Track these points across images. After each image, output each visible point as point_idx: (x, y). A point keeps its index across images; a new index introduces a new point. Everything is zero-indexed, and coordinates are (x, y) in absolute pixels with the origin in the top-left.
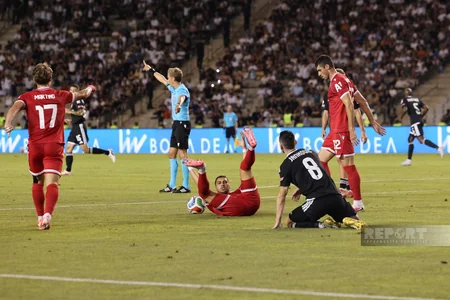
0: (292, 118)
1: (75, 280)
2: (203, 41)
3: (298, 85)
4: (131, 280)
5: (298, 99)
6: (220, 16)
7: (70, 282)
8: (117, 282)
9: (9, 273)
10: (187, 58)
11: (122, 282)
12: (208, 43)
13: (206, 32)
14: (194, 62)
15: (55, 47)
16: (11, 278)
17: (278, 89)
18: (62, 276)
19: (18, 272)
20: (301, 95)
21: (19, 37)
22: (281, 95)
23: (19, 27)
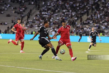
0: (102, 34)
1: (49, 71)
2: (82, 15)
3: (104, 27)
4: (62, 71)
5: (104, 30)
6: (86, 9)
7: (48, 71)
8: (59, 72)
9: (34, 68)
10: (78, 19)
11: (60, 72)
12: (83, 16)
13: (82, 13)
14: (79, 20)
15: (47, 16)
16: (34, 70)
17: (99, 27)
18: (46, 70)
19: (36, 68)
20: (105, 29)
21: (39, 13)
22: (100, 29)
23: (39, 11)
